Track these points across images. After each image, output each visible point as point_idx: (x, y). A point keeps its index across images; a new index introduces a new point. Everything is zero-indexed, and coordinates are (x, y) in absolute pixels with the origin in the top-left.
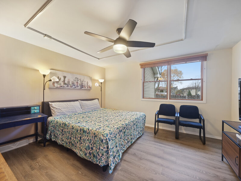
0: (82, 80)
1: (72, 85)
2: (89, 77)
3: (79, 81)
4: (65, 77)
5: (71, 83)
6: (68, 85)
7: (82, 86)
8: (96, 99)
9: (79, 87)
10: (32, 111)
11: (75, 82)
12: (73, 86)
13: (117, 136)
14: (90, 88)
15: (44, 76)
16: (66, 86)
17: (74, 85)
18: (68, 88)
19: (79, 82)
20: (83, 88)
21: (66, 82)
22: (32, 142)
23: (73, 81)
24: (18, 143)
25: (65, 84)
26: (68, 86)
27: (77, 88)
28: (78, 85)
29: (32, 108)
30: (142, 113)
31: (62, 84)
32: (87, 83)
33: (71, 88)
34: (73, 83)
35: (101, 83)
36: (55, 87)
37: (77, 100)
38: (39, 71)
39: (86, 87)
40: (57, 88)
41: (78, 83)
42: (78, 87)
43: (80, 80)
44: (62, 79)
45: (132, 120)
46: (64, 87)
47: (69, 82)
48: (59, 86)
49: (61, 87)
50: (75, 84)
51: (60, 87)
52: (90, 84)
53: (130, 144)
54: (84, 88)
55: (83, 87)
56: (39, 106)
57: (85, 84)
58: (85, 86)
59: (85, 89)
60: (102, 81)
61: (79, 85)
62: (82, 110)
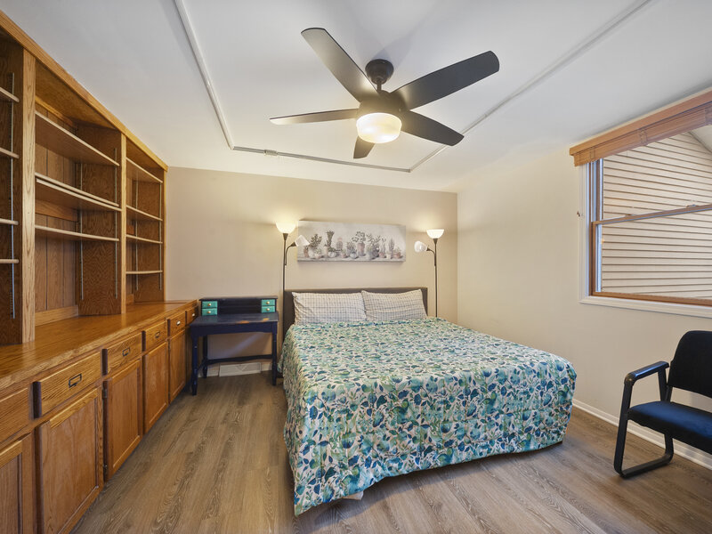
0: (375, 237)
1: (347, 252)
2: (398, 226)
3: (367, 239)
4: (330, 234)
5: (345, 247)
6: (337, 252)
7: (375, 253)
8: (417, 289)
9: (368, 257)
10: (264, 309)
11: (356, 244)
12: (352, 255)
13: (356, 413)
14: (401, 257)
15: (285, 236)
16: (333, 254)
17: (354, 253)
18: (339, 259)
19: (367, 243)
20: (377, 259)
21: (334, 245)
22: (267, 369)
23: (350, 240)
24: (245, 365)
25: (331, 250)
26: (338, 255)
27: (361, 259)
28: (363, 251)
29: (263, 302)
30: (553, 358)
31: (325, 250)
32: (392, 245)
33: (346, 259)
34: (351, 248)
35: (435, 240)
36: (309, 259)
37: (359, 291)
38: (275, 225)
39: (388, 256)
40: (314, 260)
41: (363, 245)
42: (365, 255)
43: (370, 236)
44: (325, 239)
45: (457, 374)
46: (329, 257)
47: (340, 245)
48: (317, 255)
49: (323, 257)
50: (357, 248)
51: (320, 257)
52: (401, 245)
53: (433, 460)
54: (381, 259)
55: (378, 256)
56: (276, 299)
57: (384, 246)
58: (384, 253)
59: (385, 259)
60: (438, 234)
61: (368, 251)
62: (364, 317)
